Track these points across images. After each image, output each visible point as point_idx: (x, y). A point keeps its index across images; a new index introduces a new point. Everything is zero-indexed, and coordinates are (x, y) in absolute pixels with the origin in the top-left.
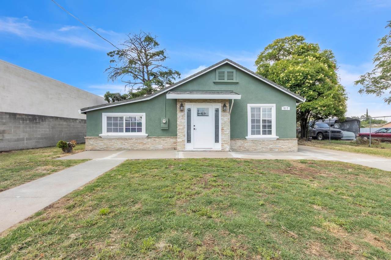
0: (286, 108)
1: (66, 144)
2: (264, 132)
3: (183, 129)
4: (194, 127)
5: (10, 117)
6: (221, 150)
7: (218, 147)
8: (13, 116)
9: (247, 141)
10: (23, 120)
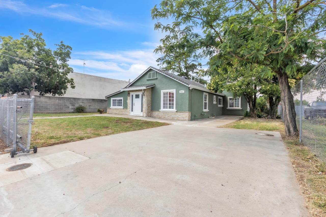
0: (182, 91)
1: (100, 110)
2: (170, 108)
3: (130, 104)
4: (134, 104)
5: (92, 101)
6: (142, 116)
7: (141, 114)
8: (93, 100)
9: (160, 112)
10: (97, 101)
